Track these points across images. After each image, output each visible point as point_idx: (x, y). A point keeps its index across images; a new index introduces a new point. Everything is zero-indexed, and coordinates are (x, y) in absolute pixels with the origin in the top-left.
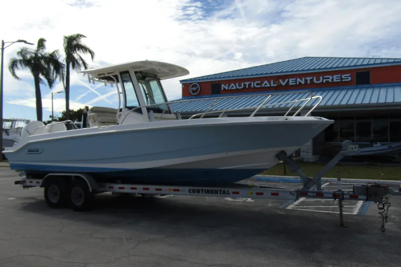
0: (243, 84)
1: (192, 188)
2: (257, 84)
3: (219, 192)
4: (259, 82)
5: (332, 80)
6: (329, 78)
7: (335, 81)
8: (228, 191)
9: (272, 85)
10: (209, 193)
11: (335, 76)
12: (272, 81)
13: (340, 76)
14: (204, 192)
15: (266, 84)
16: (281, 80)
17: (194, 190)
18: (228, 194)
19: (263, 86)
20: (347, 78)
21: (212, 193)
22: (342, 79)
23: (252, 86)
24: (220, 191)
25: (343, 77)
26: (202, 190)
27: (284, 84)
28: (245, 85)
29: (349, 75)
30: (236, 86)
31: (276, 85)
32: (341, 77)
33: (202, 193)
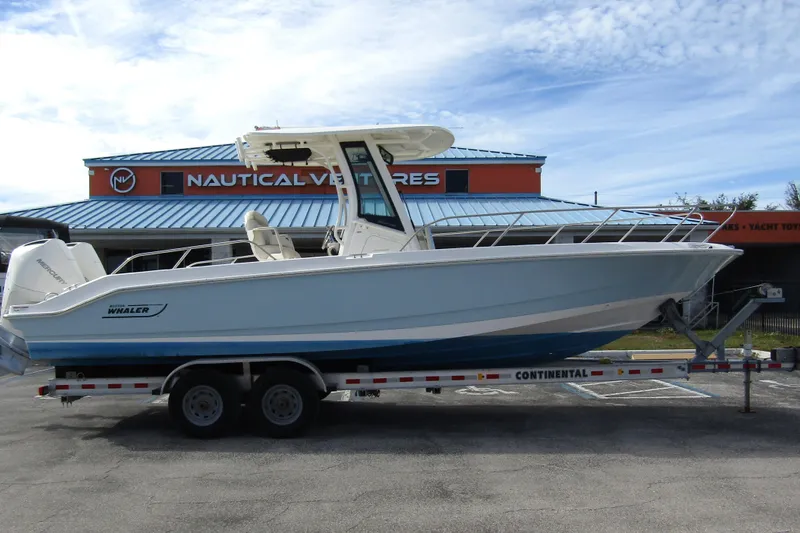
0: (234, 176)
1: (522, 370)
2: (265, 180)
3: (569, 374)
4: (270, 175)
5: (408, 181)
6: (402, 177)
7: (412, 183)
8: (584, 371)
9: (296, 183)
10: (553, 377)
11: (412, 175)
12: (296, 176)
13: (420, 174)
14: (543, 375)
15: (283, 181)
16: (313, 176)
17: (526, 373)
18: (585, 376)
19: (276, 184)
20: (434, 179)
21: (558, 377)
22: (424, 180)
23: (255, 184)
24: (572, 372)
25: (426, 177)
26: (541, 373)
27: (319, 183)
28: (239, 179)
29: (436, 174)
30: (220, 181)
31: (303, 184)
32: (423, 176)
33: (541, 377)
